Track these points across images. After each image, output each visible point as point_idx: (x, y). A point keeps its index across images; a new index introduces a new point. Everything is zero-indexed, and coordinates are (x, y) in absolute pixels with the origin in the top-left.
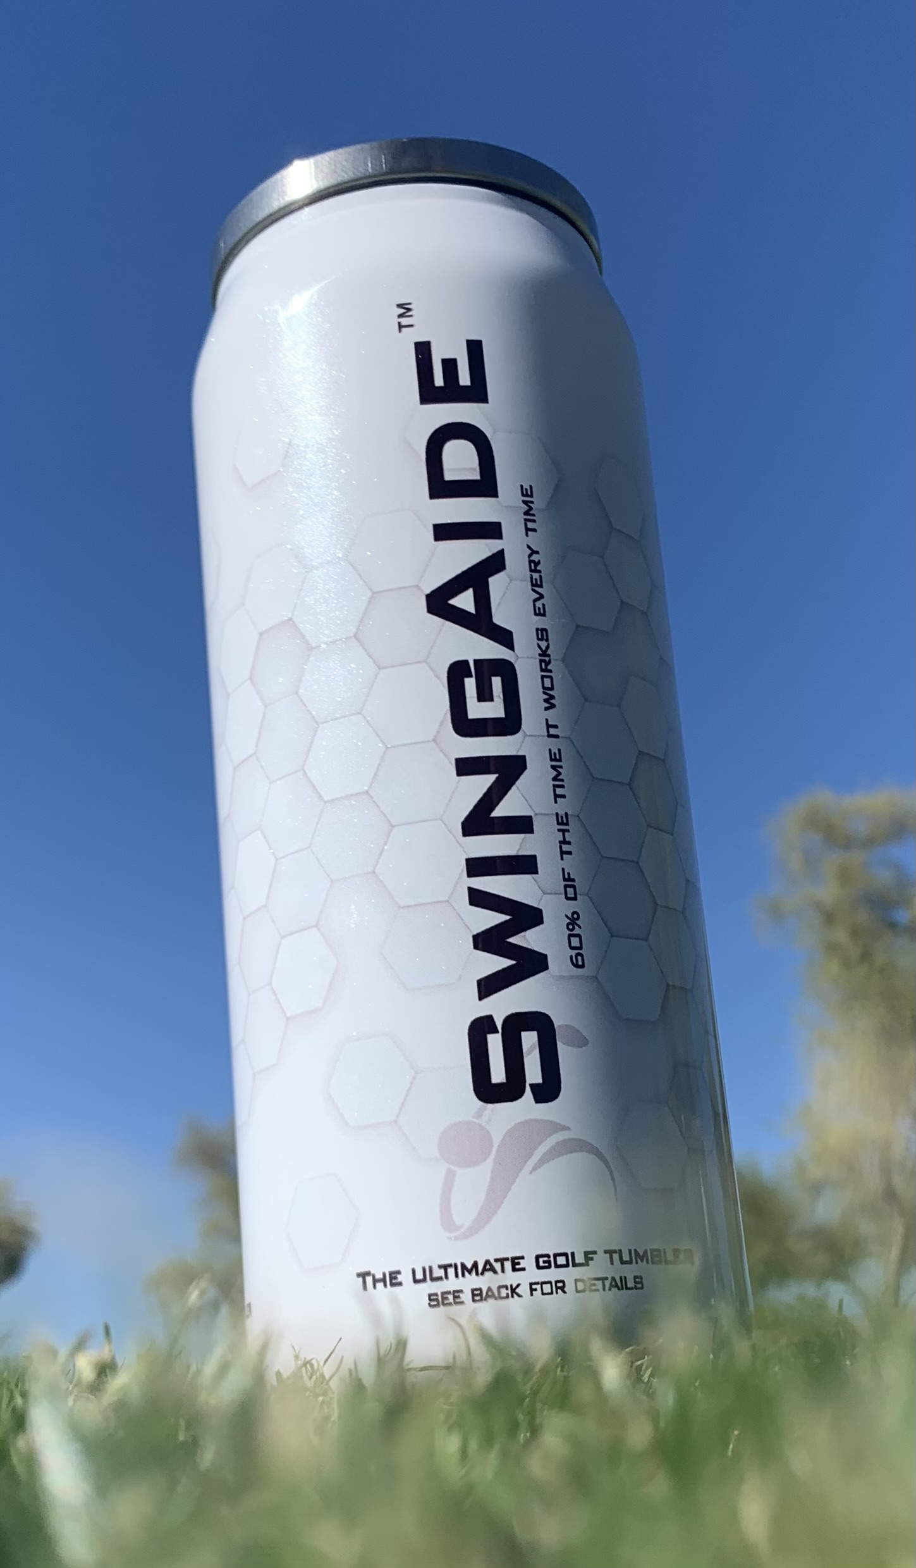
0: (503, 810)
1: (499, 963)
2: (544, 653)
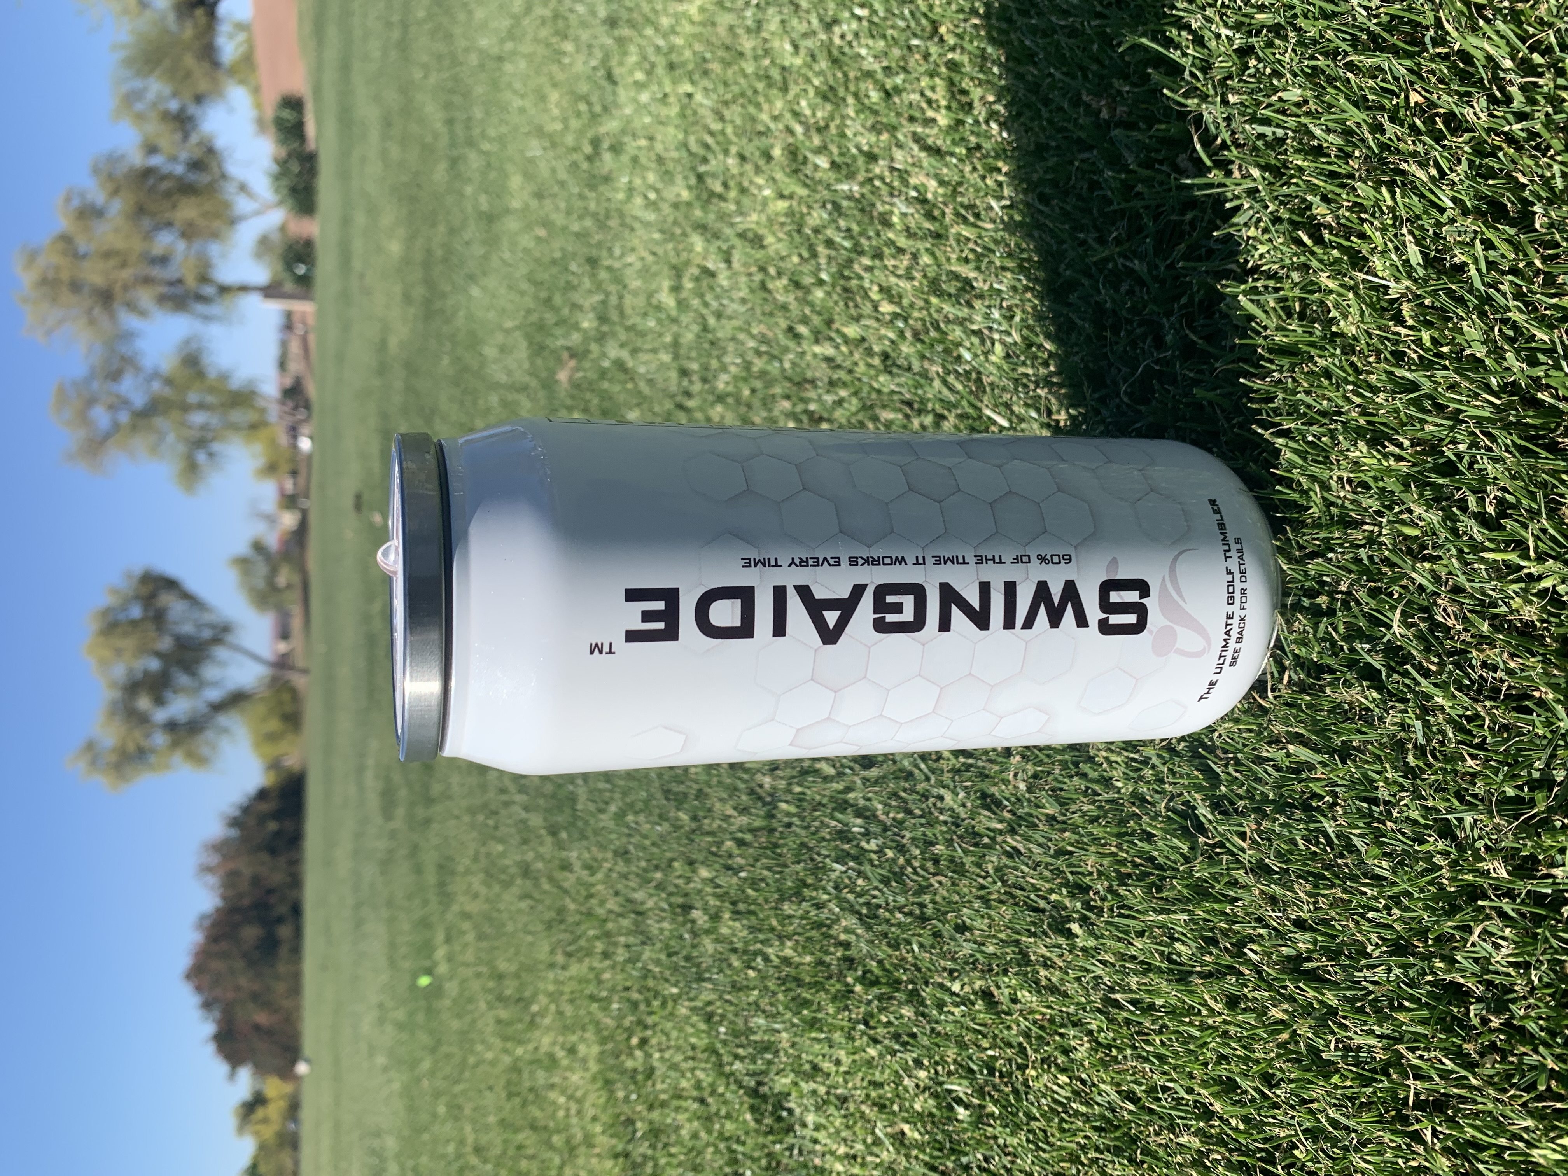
0: (975, 602)
1: (1069, 614)
2: (867, 561)
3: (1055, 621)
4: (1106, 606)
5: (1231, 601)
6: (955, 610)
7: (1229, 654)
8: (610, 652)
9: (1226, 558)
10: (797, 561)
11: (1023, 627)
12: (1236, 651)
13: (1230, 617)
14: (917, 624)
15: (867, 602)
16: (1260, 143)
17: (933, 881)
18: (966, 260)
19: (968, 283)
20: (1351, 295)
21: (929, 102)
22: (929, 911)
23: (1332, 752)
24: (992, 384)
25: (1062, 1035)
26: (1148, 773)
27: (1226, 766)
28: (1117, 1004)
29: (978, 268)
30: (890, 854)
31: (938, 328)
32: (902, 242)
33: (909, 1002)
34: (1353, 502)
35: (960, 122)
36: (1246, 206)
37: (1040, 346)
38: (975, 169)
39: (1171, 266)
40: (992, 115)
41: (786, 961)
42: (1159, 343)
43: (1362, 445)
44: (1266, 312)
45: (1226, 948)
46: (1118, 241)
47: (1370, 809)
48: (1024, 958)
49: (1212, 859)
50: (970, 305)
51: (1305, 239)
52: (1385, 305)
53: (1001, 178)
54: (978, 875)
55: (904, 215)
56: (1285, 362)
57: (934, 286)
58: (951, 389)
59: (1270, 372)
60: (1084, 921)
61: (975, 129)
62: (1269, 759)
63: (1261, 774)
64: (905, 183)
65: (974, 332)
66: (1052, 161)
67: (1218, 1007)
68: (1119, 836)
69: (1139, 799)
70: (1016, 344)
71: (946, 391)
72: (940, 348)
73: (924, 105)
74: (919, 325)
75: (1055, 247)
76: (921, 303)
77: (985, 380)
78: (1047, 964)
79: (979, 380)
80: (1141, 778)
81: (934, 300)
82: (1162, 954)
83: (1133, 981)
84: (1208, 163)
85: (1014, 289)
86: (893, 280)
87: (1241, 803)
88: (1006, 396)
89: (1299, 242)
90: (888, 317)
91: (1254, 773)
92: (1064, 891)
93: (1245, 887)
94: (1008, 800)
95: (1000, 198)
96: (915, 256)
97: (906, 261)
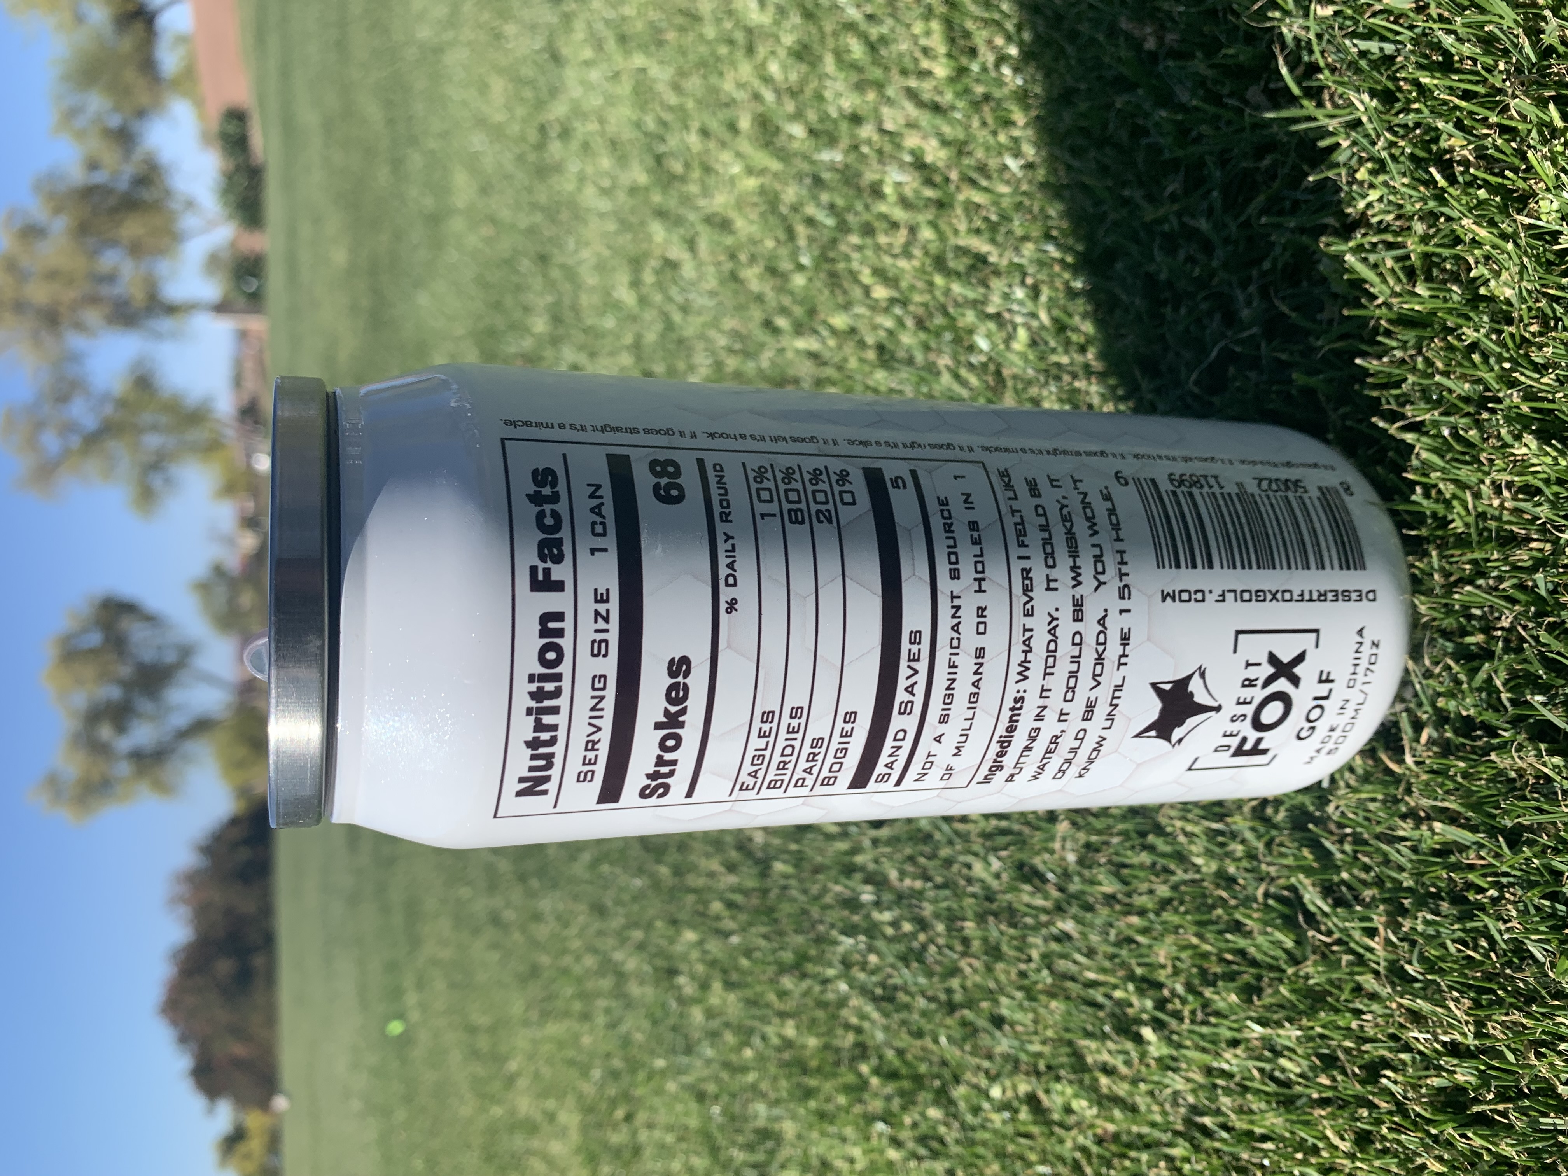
16: (1363, 63)
17: (963, 964)
18: (978, 232)
19: (981, 259)
20: (1510, 246)
21: (926, 51)
22: (958, 997)
23: (1493, 831)
24: (1015, 377)
25: (1132, 1160)
26: (1239, 849)
27: (1341, 841)
28: (1206, 1131)
29: (993, 241)
30: (907, 927)
31: (945, 313)
32: (899, 214)
33: (936, 1103)
34: (1516, 511)
35: (962, 71)
36: (1345, 144)
37: (1076, 330)
38: (984, 124)
39: (1247, 224)
40: (1002, 59)
41: (788, 1044)
42: (1230, 319)
43: (1528, 438)
44: (1381, 275)
45: (1355, 1074)
46: (1173, 197)
47: (1553, 908)
48: (1079, 1064)
49: (1325, 955)
50: (984, 283)
51: (1438, 177)
52: (1551, 257)
53: (1016, 133)
54: (1019, 960)
55: (899, 184)
56: (1410, 336)
57: (940, 263)
58: (963, 383)
59: (1388, 350)
60: (1158, 1025)
61: (983, 77)
62: (1404, 839)
63: (1394, 856)
64: (899, 147)
65: (990, 317)
66: (1083, 106)
67: (1345, 1146)
68: (1199, 923)
69: (1226, 880)
70: (1043, 327)
71: (957, 388)
72: (948, 336)
73: (918, 54)
74: (920, 311)
75: (1091, 210)
76: (920, 285)
77: (1006, 372)
78: (1109, 1071)
79: (998, 373)
80: (1228, 855)
81: (939, 280)
82: (1261, 1070)
83: (1225, 1102)
84: (1296, 91)
85: (1041, 264)
86: (888, 260)
87: (1368, 894)
88: (1034, 391)
89: (1431, 182)
90: (884, 304)
91: (1385, 855)
92: (1131, 987)
93: (1374, 997)
94: (1053, 872)
95: (1017, 154)
96: (913, 230)
97: (902, 236)
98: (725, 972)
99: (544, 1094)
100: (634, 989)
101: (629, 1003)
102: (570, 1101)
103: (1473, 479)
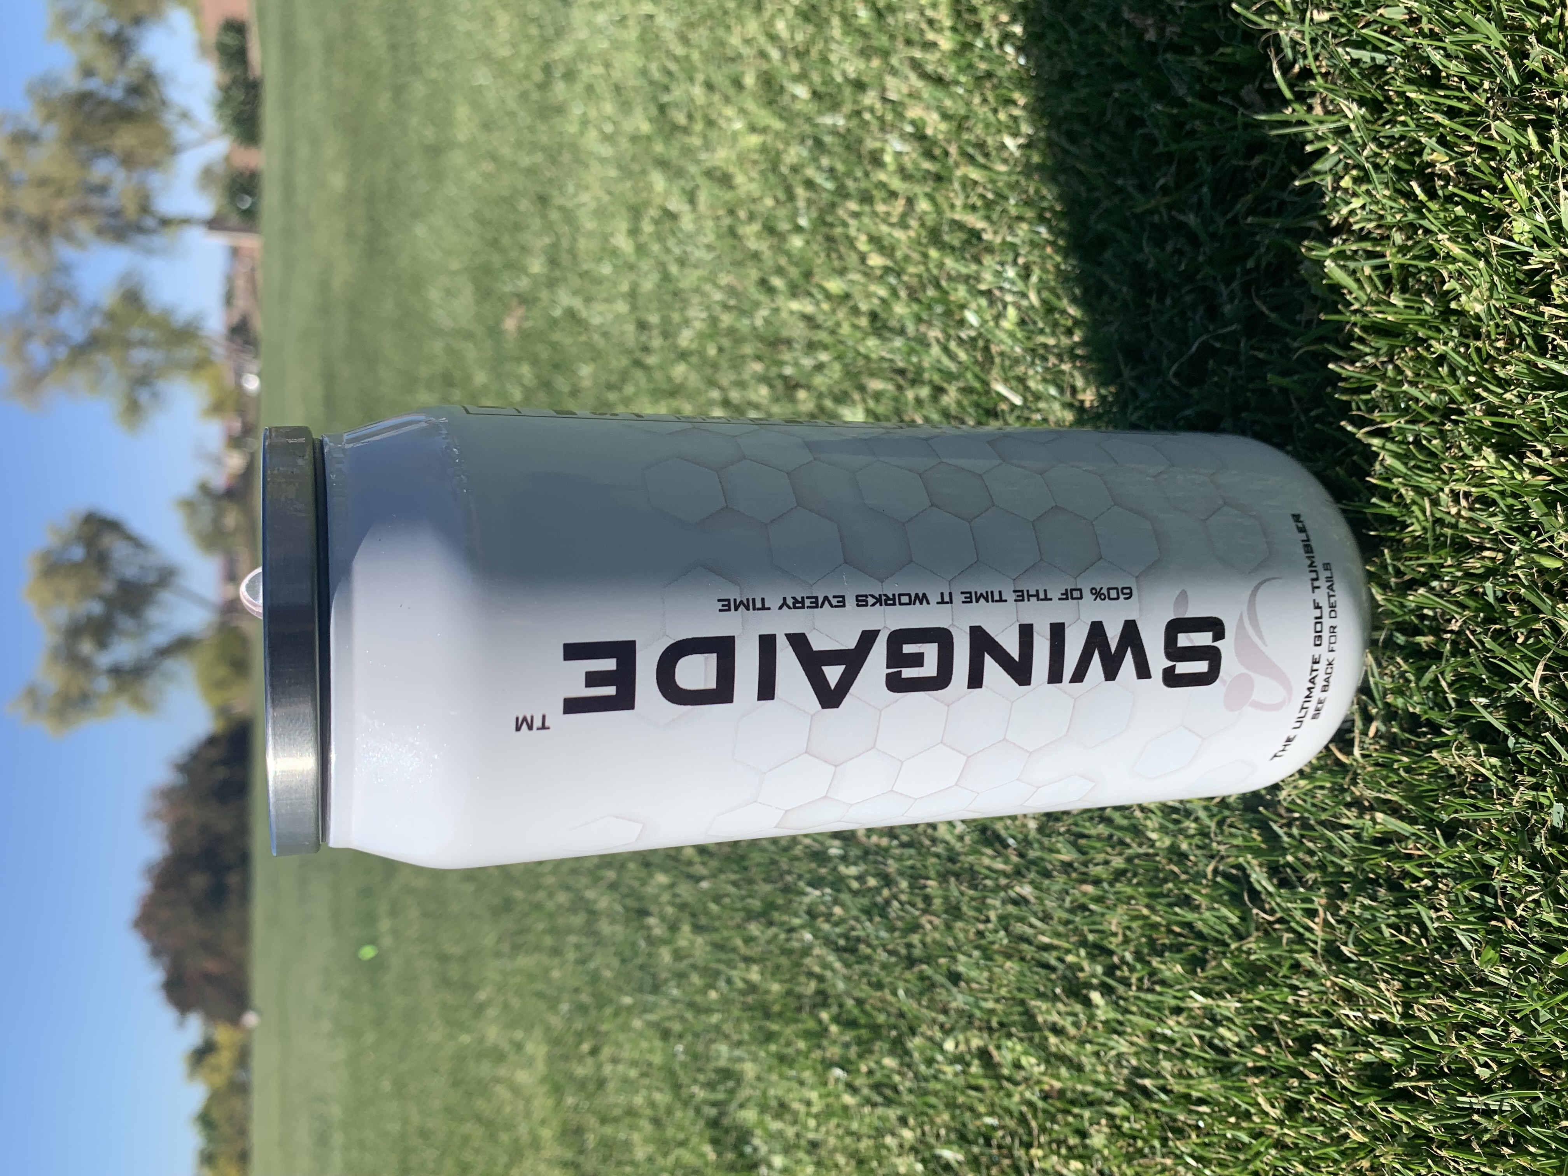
0: (1014, 650)
1: (1128, 662)
2: (879, 600)
3: (1111, 672)
4: (1174, 652)
5: (1318, 640)
6: (988, 660)
7: (1312, 705)
8: (544, 727)
9: (1315, 588)
10: (790, 602)
11: (1073, 681)
12: (1320, 702)
13: (1315, 662)
14: (942, 680)
15: (879, 652)
16: (1354, 71)
17: (924, 920)
18: (973, 208)
19: (975, 235)
20: (1482, 264)
21: (931, 22)
22: (917, 952)
23: (1431, 824)
24: (1002, 354)
25: (1075, 1116)
26: (1192, 827)
27: (1289, 825)
28: (1146, 1093)
29: (988, 218)
30: (872, 882)
31: (938, 286)
32: (896, 184)
33: (892, 1053)
34: (1469, 520)
35: (966, 46)
36: (1333, 150)
37: (1063, 312)
38: (985, 101)
39: (1234, 222)
40: (1006, 37)
41: (752, 988)
42: (1213, 312)
43: (1487, 452)
44: (1358, 281)
45: (1288, 1046)
46: (1165, 190)
47: (1482, 900)
48: (1030, 1023)
49: (1267, 932)
50: (977, 260)
51: (1418, 190)
52: (1521, 276)
53: (1016, 112)
54: (978, 920)
55: (898, 154)
56: (1383, 344)
57: (935, 236)
58: (952, 356)
59: (1361, 356)
60: (1107, 990)
61: (986, 54)
62: (1347, 827)
63: (1338, 842)
64: (900, 116)
65: (982, 293)
66: (1083, 92)
67: (1275, 1113)
68: (1151, 896)
69: (1177, 855)
70: (1032, 307)
71: (946, 361)
72: (939, 309)
73: (924, 26)
74: (914, 281)
75: (1084, 195)
76: (916, 256)
77: (994, 349)
78: (1057, 1030)
79: (986, 349)
80: (1182, 831)
81: (934, 253)
82: (1201, 1038)
83: (1166, 1065)
84: (1288, 94)
85: (1033, 244)
86: (885, 229)
87: (1311, 876)
88: (1020, 370)
89: (1410, 195)
90: (878, 272)
91: (1329, 841)
92: (1083, 952)
93: (1311, 974)
94: (1014, 838)
95: (1015, 135)
96: (910, 201)
97: (899, 206)
98: (694, 915)
99: (512, 1024)
100: (605, 927)
101: (600, 941)
102: (538, 1032)
103: (1433, 486)
